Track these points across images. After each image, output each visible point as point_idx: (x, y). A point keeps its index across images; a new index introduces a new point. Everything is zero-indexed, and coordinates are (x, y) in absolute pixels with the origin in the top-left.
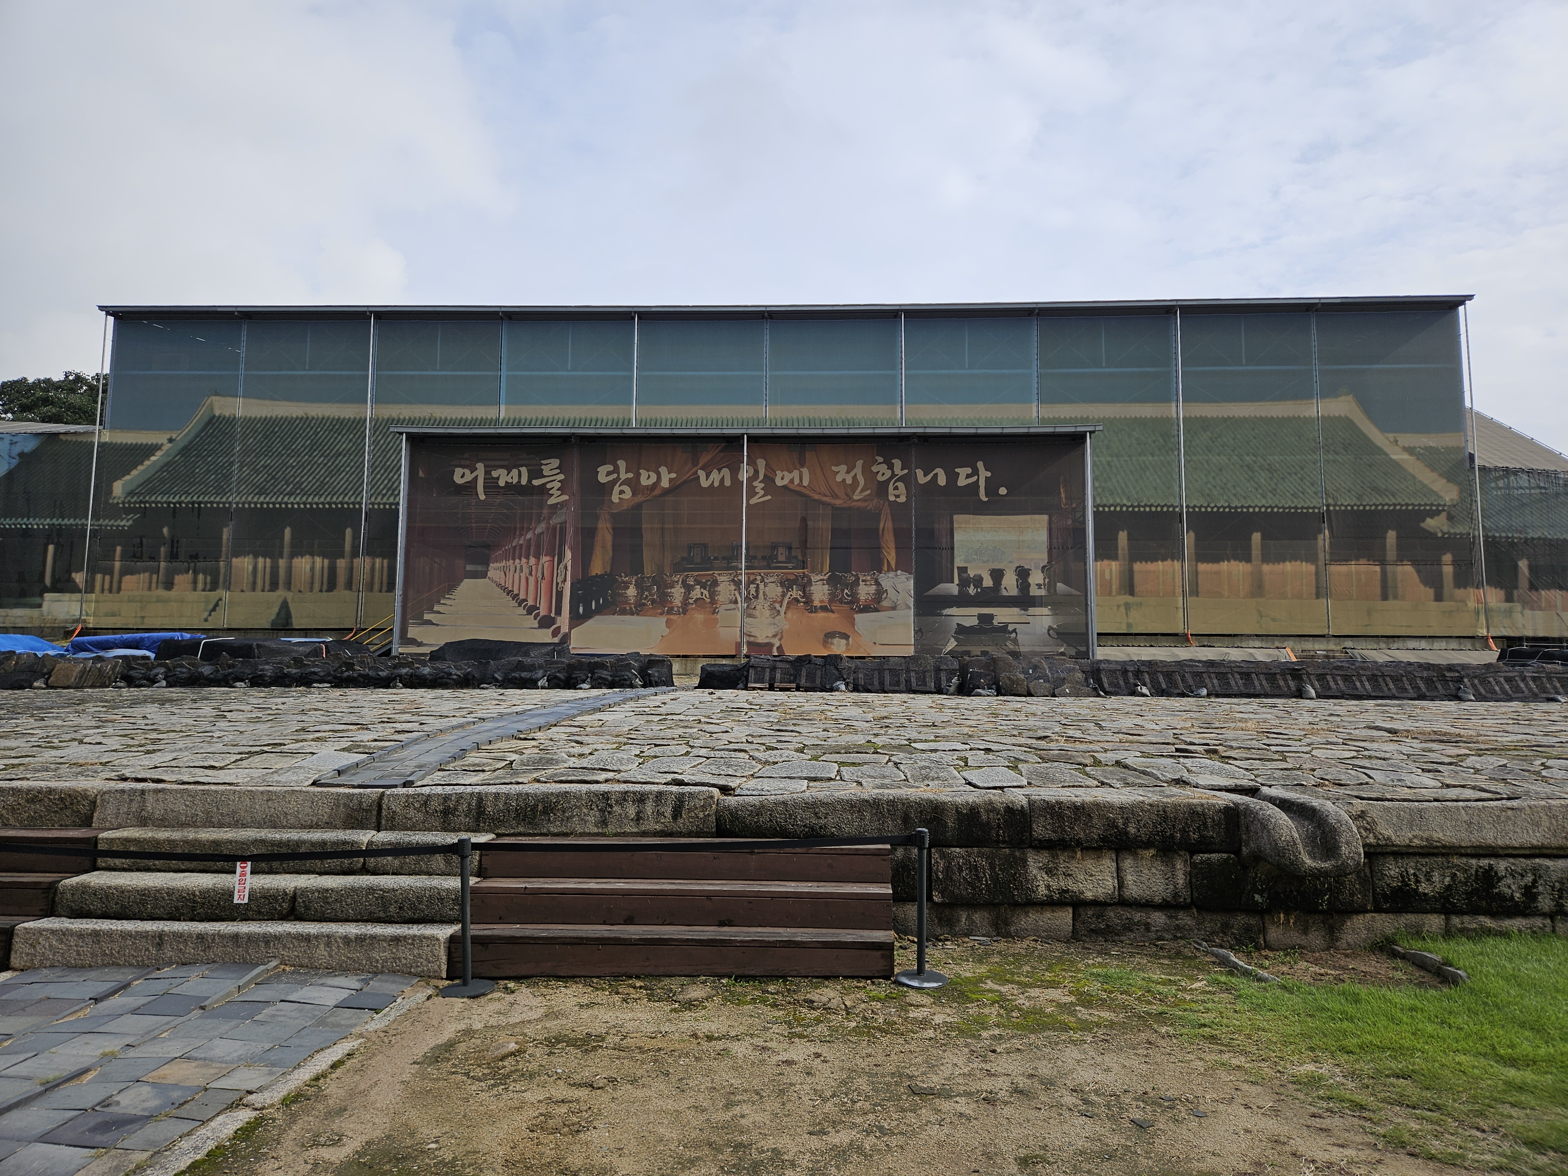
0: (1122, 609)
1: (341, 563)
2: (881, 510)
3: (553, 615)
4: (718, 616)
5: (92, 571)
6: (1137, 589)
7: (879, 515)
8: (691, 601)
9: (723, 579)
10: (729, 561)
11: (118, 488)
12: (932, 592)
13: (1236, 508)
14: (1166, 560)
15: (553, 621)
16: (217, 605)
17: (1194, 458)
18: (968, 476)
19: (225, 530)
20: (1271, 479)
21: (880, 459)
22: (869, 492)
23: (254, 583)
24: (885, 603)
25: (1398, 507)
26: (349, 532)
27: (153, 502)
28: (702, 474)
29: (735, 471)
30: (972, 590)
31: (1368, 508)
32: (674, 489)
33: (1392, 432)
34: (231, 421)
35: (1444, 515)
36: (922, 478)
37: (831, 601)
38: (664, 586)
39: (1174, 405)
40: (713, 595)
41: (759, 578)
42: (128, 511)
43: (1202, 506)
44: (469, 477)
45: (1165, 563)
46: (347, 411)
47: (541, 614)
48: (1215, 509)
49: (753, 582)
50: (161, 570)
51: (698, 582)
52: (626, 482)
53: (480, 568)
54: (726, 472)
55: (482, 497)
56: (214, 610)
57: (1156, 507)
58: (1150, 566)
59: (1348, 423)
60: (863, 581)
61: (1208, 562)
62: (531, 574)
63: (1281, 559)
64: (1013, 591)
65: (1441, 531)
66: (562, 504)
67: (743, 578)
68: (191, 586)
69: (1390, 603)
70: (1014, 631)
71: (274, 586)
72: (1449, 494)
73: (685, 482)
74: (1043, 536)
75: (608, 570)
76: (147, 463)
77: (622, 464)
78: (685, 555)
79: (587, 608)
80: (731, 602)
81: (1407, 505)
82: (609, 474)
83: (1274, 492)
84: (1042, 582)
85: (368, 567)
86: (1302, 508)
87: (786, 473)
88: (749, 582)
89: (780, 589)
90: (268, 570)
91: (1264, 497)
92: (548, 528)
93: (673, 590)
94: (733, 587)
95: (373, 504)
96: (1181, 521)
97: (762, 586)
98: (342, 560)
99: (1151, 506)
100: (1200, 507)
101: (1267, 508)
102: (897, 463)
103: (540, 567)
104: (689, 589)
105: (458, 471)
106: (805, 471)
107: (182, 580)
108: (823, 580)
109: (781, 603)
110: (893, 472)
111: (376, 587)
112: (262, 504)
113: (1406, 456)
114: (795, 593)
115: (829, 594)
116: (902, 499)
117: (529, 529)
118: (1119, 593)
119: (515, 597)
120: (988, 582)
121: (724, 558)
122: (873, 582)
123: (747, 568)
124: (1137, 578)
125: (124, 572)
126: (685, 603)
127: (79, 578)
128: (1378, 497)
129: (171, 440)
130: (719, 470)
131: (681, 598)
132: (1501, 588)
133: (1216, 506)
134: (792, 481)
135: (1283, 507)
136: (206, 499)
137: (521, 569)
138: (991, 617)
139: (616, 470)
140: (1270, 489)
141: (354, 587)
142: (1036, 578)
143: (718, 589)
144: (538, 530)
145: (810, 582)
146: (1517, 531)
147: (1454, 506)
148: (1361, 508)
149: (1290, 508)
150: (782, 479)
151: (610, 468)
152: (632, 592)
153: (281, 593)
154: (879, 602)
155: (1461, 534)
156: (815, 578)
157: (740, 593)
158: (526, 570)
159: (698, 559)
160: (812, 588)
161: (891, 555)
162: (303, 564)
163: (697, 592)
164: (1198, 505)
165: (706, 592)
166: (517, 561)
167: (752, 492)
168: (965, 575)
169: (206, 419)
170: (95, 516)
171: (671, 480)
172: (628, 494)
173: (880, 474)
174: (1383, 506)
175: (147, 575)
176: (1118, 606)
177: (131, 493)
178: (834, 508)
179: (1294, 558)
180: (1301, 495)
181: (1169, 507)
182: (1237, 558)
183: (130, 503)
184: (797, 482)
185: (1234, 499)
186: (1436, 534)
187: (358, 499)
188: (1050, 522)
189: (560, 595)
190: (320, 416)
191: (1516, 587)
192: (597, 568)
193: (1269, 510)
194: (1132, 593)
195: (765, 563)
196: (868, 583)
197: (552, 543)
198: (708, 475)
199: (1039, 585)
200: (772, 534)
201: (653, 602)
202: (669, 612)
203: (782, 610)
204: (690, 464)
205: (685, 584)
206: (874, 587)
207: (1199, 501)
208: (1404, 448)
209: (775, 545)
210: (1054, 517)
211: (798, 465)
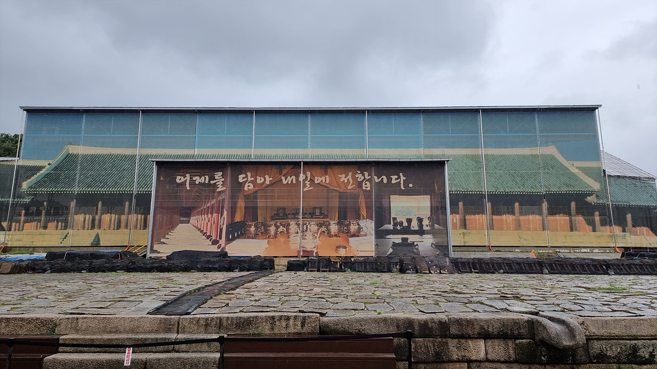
0: (462, 235)
1: (123, 217)
2: (360, 193)
3: (218, 239)
4: (290, 239)
5: (11, 221)
6: (468, 227)
7: (359, 195)
8: (278, 233)
9: (293, 223)
10: (295, 215)
11: (25, 185)
12: (382, 228)
13: (508, 192)
14: (479, 214)
15: (218, 242)
16: (66, 236)
17: (489, 171)
18: (396, 179)
19: (72, 203)
20: (522, 180)
21: (359, 172)
22: (354, 186)
23: (84, 226)
24: (362, 233)
25: (575, 192)
26: (127, 203)
27: (40, 191)
28: (283, 178)
29: (297, 177)
30: (399, 228)
31: (563, 192)
32: (271, 184)
33: (571, 161)
34: (76, 156)
35: (594, 195)
36: (377, 181)
37: (338, 232)
38: (266, 226)
39: (480, 149)
40: (288, 230)
41: (308, 222)
42: (29, 195)
44: (183, 180)
45: (479, 216)
46: (128, 152)
47: (213, 239)
48: (499, 193)
49: (305, 224)
50: (42, 221)
51: (281, 225)
52: (251, 182)
53: (186, 219)
54: (294, 177)
55: (188, 188)
56: (65, 238)
57: (474, 192)
58: (473, 217)
59: (553, 158)
60: (352, 224)
61: (497, 215)
62: (209, 221)
63: (528, 214)
64: (416, 228)
65: (594, 202)
66: (223, 191)
67: (301, 223)
68: (55, 228)
69: (574, 232)
70: (417, 245)
71: (93, 227)
72: (596, 186)
73: (277, 182)
74: (428, 204)
75: (243, 220)
76: (38, 174)
77: (249, 174)
78: (276, 213)
79: (233, 236)
80: (295, 233)
81: (579, 191)
82: (243, 178)
83: (523, 185)
84: (428, 224)
85: (135, 219)
86: (535, 192)
87: (319, 178)
88: (304, 224)
89: (317, 227)
90: (91, 220)
91: (519, 188)
92: (217, 201)
93: (270, 228)
94: (297, 227)
95: (138, 191)
96: (485, 198)
97: (309, 226)
98: (124, 216)
99: (472, 191)
100: (493, 192)
101: (521, 192)
102: (366, 174)
103: (213, 218)
104: (277, 227)
105: (178, 178)
106: (327, 177)
107: (51, 225)
108: (335, 223)
109: (317, 233)
110: (364, 177)
111: (138, 227)
112: (89, 191)
113: (578, 171)
114: (323, 229)
115: (338, 229)
116: (369, 189)
117: (208, 202)
118: (460, 229)
119: (202, 231)
120: (405, 224)
121: (292, 214)
123: (303, 218)
124: (467, 222)
125: (26, 221)
126: (276, 234)
127: (5, 224)
128: (567, 188)
129: (49, 164)
130: (291, 177)
131: (274, 232)
132: (620, 226)
134: (322, 181)
135: (527, 192)
136: (64, 189)
137: (205, 220)
138: (407, 239)
139: (247, 177)
140: (521, 184)
141: (129, 228)
142: (426, 222)
143: (290, 227)
144: (212, 203)
145: (329, 224)
146: (625, 202)
147: (598, 192)
148: (560, 192)
149: (530, 192)
150: (318, 180)
151: (244, 176)
152: (253, 229)
153: (96, 231)
154: (359, 233)
155: (602, 203)
156: (332, 222)
157: (300, 229)
158: (207, 220)
159: (281, 215)
160: (330, 227)
161: (364, 213)
162: (106, 217)
163: (281, 229)
165: (285, 229)
166: (203, 216)
167: (305, 186)
168: (396, 221)
169: (65, 155)
170: (14, 197)
171: (270, 181)
172: (252, 187)
173: (359, 178)
174: (569, 191)
175: (36, 223)
176: (460, 234)
177: (31, 187)
178: (340, 192)
179: (533, 213)
180: (534, 187)
181: (480, 192)
182: (508, 213)
183: (30, 191)
184: (324, 181)
185: (507, 189)
186: (591, 204)
187: (132, 189)
188: (431, 198)
189: (221, 230)
190: (117, 154)
191: (627, 226)
192: (238, 218)
194: (465, 228)
195: (310, 216)
196: (355, 225)
197: (218, 208)
198: (286, 179)
199: (427, 225)
200: (313, 204)
201: (262, 233)
202: (269, 238)
203: (318, 236)
204: (278, 174)
205: (276, 225)
206: (357, 226)
207: (492, 189)
208: (577, 167)
209: (314, 208)
210: (432, 196)
211: (324, 175)
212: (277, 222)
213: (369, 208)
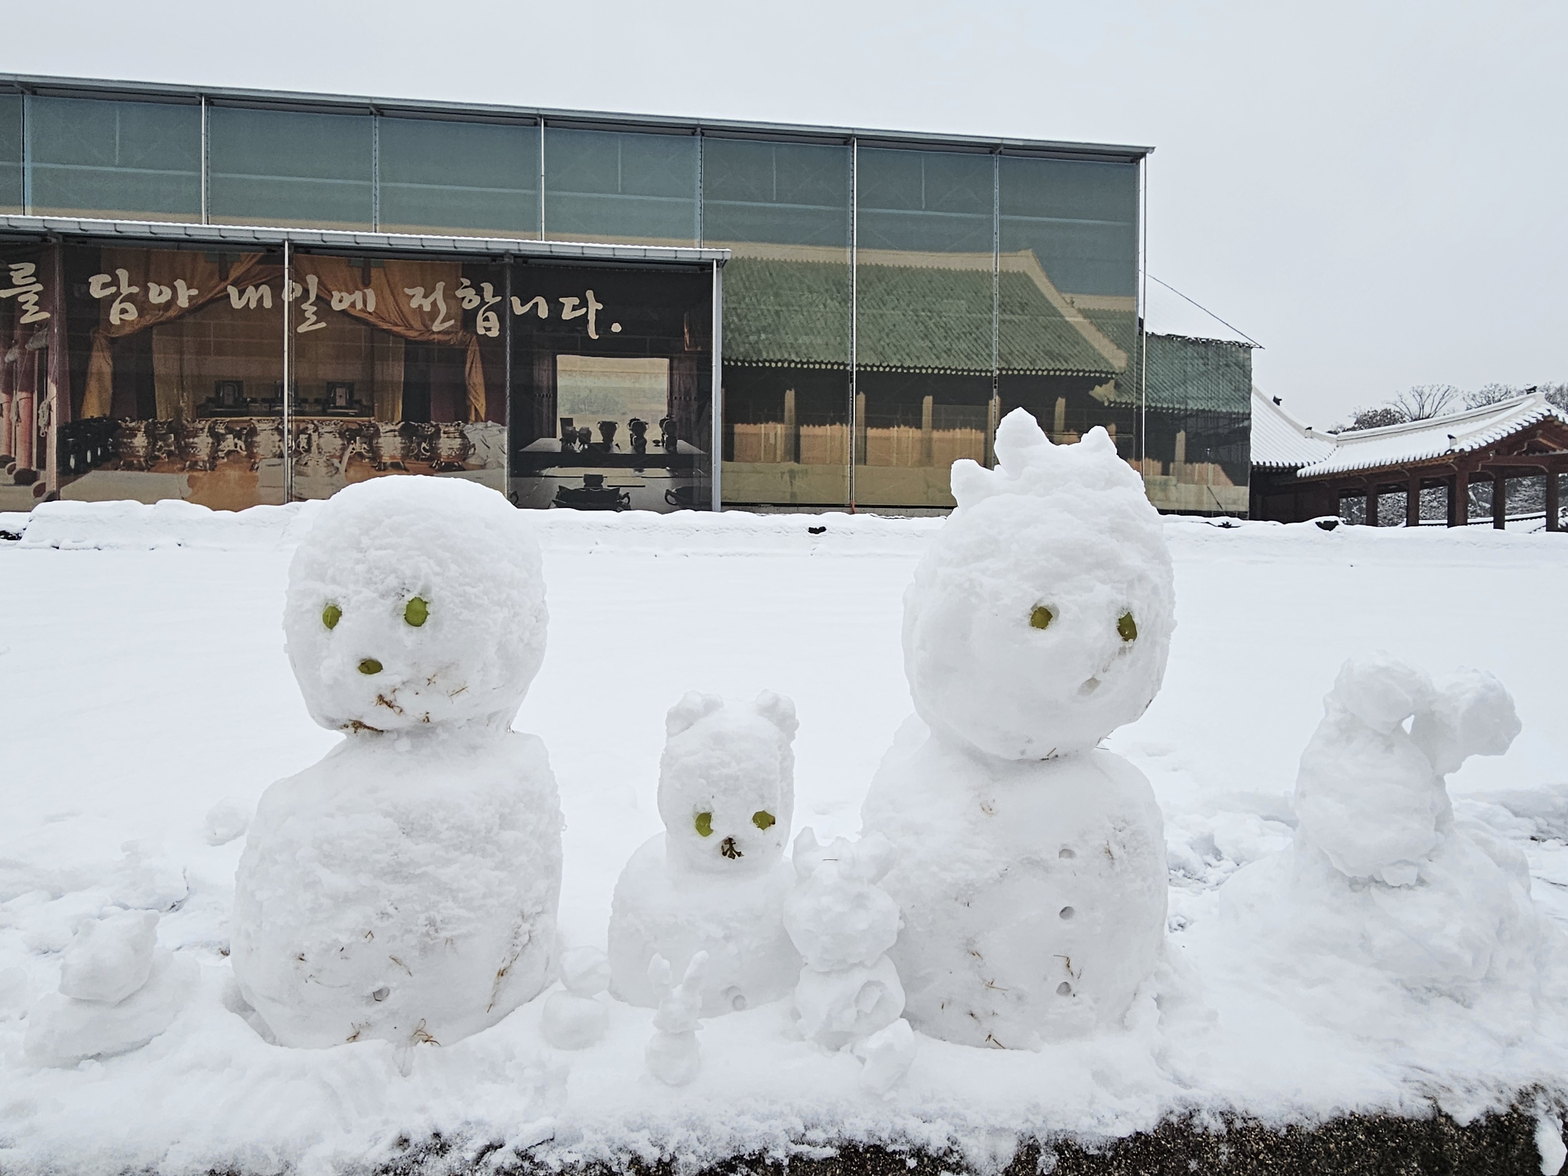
0: (787, 477)
2: (468, 345)
3: (34, 468)
4: (258, 474)
6: (804, 455)
7: (464, 352)
8: (221, 454)
9: (264, 426)
10: (271, 404)
12: (529, 448)
13: (909, 368)
14: (835, 424)
15: (34, 477)
17: (868, 311)
18: (575, 308)
20: (946, 339)
21: (466, 282)
22: (452, 322)
24: (472, 461)
25: (1069, 373)
28: (233, 291)
29: (277, 289)
30: (577, 447)
31: (1040, 373)
32: (195, 308)
33: (1069, 292)
35: (1112, 382)
36: (520, 310)
37: (404, 457)
38: (183, 434)
39: (848, 249)
40: (250, 446)
41: (311, 426)
43: (874, 365)
45: (833, 427)
47: (18, 468)
48: (887, 369)
49: (304, 431)
51: (229, 430)
52: (130, 298)
54: (265, 290)
57: (826, 364)
58: (818, 430)
59: (1024, 280)
60: (445, 433)
61: (878, 427)
62: (2, 414)
63: (951, 426)
64: (627, 449)
65: (1108, 399)
66: (42, 324)
70: (627, 495)
72: (1118, 360)
73: (212, 301)
74: (663, 384)
75: (108, 413)
77: (123, 275)
78: (212, 395)
79: (81, 460)
80: (275, 456)
81: (1078, 371)
82: (105, 286)
83: (948, 351)
84: (660, 439)
86: (976, 370)
87: (344, 294)
88: (300, 431)
89: (339, 441)
91: (938, 358)
92: (22, 354)
93: (196, 440)
96: (851, 381)
97: (315, 437)
99: (820, 363)
100: (872, 367)
101: (940, 369)
102: (488, 288)
103: (14, 405)
104: (218, 438)
106: (370, 293)
108: (394, 431)
109: (341, 458)
110: (482, 298)
113: (1080, 319)
114: (359, 446)
115: (402, 448)
116: (494, 333)
118: (784, 459)
120: (597, 437)
121: (264, 400)
122: (457, 435)
123: (295, 413)
124: (803, 442)
126: (213, 457)
128: (1050, 361)
130: (257, 287)
131: (208, 450)
132: (1159, 460)
133: (888, 366)
134: (353, 305)
135: (956, 369)
138: (600, 478)
139: (115, 282)
140: (945, 349)
142: (654, 433)
143: (257, 439)
144: (8, 358)
145: (377, 433)
146: (1178, 403)
147: (1122, 374)
149: (963, 370)
150: (340, 301)
151: (107, 278)
152: (140, 441)
154: (464, 460)
155: (1126, 403)
156: (383, 428)
159: (229, 401)
160: (380, 440)
161: (480, 403)
163: (229, 442)
164: (871, 364)
165: (240, 443)
167: (298, 317)
168: (570, 429)
171: (191, 298)
172: (132, 314)
173: (466, 300)
174: (1055, 371)
178: (408, 341)
179: (964, 425)
180: (975, 357)
181: (839, 365)
182: (907, 423)
184: (360, 305)
185: (907, 357)
186: (1103, 403)
188: (671, 368)
189: (42, 442)
191: (1173, 461)
192: (93, 409)
193: (942, 372)
194: (797, 459)
195: (319, 408)
196: (451, 435)
197: (29, 374)
198: (241, 293)
199: (656, 443)
200: (327, 372)
201: (170, 454)
202: (193, 467)
203: (343, 467)
204: (217, 277)
205: (212, 433)
206: (459, 441)
207: (871, 359)
208: (1080, 311)
209: (332, 386)
210: (675, 364)
211: (360, 286)
212: (215, 423)
213: (493, 389)
